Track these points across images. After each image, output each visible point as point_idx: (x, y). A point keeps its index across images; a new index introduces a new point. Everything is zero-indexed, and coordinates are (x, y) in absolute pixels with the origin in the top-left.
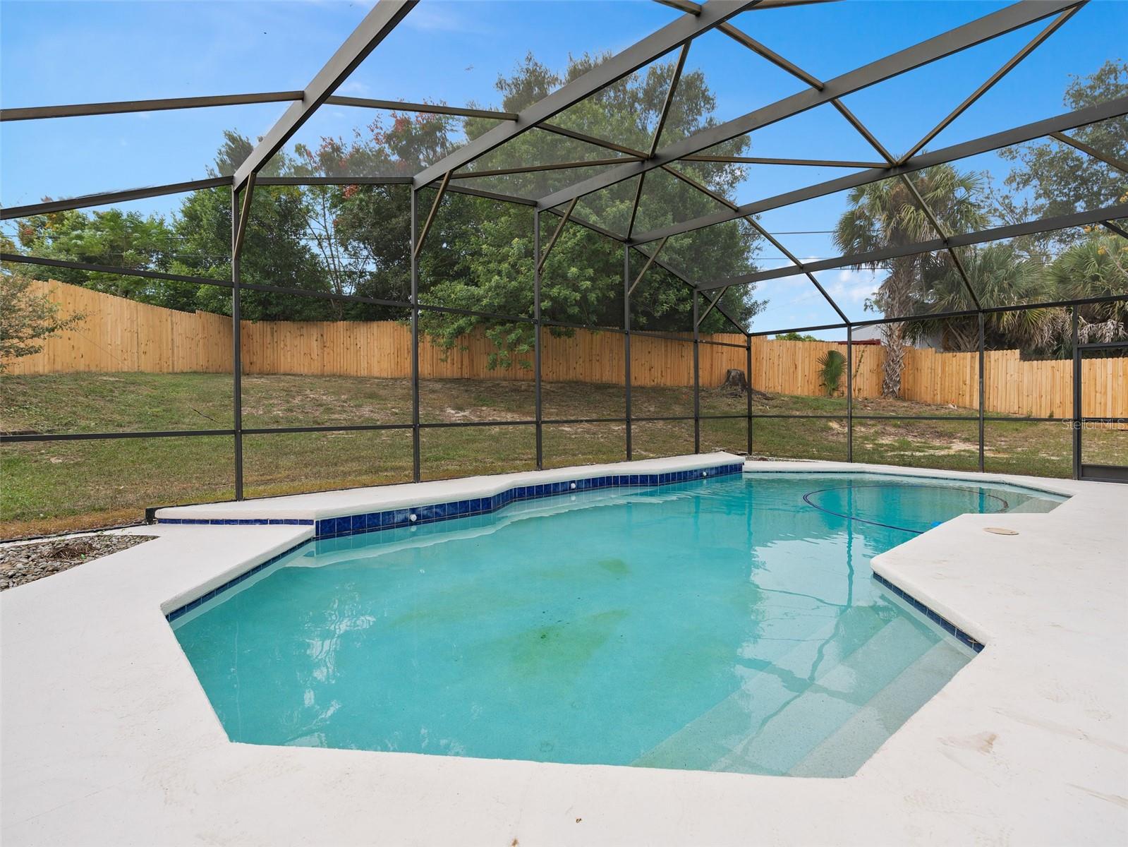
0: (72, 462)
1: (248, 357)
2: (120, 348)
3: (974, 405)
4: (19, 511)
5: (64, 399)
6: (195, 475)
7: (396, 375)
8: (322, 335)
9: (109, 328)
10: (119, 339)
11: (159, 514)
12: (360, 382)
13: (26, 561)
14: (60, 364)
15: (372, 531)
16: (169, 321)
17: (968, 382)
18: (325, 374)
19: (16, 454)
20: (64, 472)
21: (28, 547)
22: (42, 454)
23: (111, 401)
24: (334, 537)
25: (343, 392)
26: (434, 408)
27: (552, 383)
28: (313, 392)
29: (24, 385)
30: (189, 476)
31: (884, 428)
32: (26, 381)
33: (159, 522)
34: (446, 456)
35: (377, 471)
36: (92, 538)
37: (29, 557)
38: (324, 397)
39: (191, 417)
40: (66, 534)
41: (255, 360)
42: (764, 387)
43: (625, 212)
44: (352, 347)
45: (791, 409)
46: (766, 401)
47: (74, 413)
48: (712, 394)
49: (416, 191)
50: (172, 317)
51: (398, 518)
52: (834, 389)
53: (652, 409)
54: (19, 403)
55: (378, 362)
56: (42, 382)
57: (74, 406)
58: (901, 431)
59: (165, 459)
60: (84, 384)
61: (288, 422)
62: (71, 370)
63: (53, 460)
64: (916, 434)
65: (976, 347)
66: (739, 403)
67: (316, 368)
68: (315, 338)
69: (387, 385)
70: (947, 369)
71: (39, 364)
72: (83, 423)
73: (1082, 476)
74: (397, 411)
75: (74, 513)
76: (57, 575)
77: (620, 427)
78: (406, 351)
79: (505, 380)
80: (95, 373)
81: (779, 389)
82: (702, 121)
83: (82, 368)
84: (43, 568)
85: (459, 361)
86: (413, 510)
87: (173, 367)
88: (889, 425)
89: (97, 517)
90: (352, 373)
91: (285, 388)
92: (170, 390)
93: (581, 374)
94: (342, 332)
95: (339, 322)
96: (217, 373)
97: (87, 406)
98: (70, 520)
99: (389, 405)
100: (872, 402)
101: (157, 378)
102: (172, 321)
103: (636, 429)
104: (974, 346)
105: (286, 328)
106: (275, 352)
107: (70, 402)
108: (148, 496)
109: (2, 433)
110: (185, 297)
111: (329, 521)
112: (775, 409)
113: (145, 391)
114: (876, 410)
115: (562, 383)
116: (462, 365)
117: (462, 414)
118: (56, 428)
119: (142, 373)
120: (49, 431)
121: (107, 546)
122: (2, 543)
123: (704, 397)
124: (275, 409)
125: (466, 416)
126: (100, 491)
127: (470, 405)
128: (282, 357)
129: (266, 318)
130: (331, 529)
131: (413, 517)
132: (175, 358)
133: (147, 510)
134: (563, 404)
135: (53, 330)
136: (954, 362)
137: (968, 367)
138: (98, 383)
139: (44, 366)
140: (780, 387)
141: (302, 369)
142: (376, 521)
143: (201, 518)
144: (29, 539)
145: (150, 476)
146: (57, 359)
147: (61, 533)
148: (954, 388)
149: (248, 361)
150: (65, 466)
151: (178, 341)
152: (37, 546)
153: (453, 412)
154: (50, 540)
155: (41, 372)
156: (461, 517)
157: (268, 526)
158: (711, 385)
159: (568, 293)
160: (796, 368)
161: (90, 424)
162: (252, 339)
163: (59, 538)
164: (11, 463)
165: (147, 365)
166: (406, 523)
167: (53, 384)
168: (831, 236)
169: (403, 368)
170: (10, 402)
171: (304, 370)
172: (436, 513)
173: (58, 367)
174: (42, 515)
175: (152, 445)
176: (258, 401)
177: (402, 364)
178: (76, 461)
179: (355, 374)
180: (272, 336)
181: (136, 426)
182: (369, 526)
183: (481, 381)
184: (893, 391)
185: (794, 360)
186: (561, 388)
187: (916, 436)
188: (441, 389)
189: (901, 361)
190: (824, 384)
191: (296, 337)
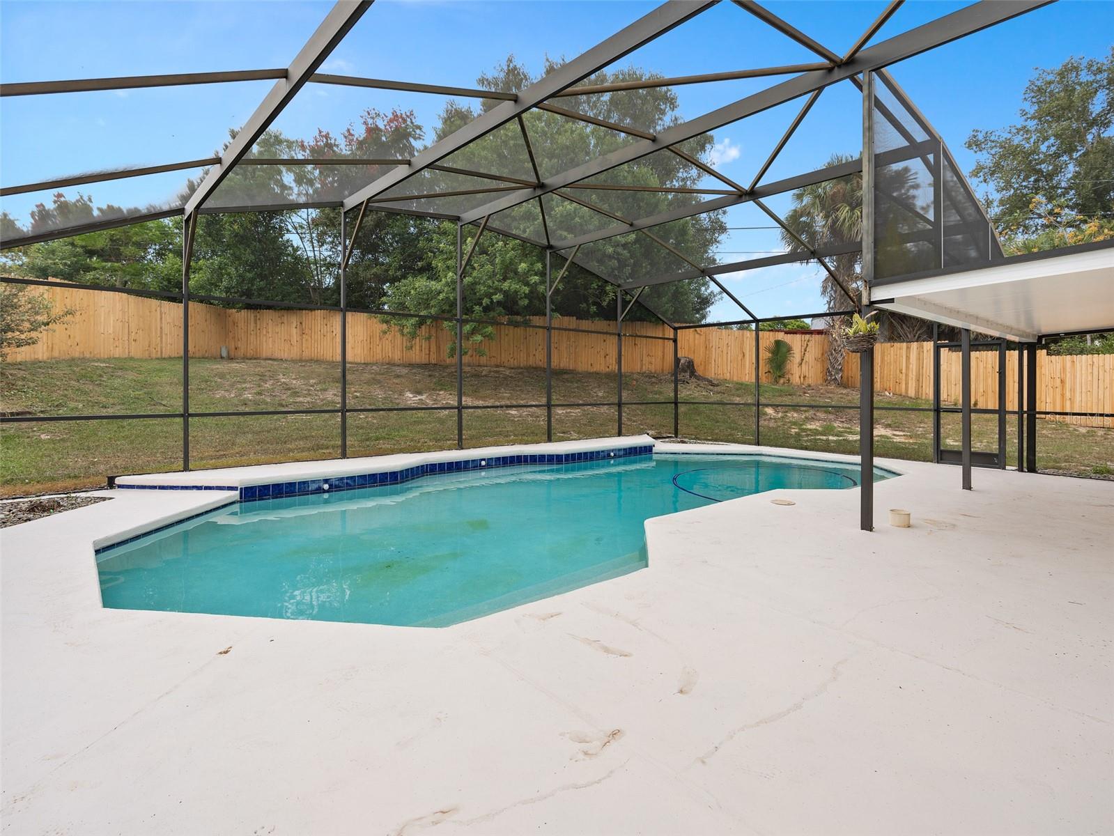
0: (58, 438)
1: (233, 343)
2: (112, 336)
3: (909, 392)
4: (9, 478)
5: (58, 383)
6: (161, 450)
7: (369, 360)
8: (301, 323)
9: (102, 319)
10: (112, 329)
11: (118, 481)
12: (333, 367)
13: (8, 513)
14: (57, 352)
15: (289, 496)
16: (158, 311)
17: (904, 371)
18: (304, 358)
19: (12, 431)
20: (51, 446)
21: (12, 504)
22: (35, 431)
23: (99, 385)
24: (256, 500)
25: (314, 376)
26: (394, 392)
27: (512, 368)
28: (286, 377)
29: (24, 370)
30: (155, 451)
31: (815, 414)
32: (26, 367)
33: (119, 487)
34: (387, 437)
35: (319, 447)
36: (63, 498)
37: (10, 511)
38: (294, 382)
39: (168, 399)
40: (43, 495)
41: (239, 346)
42: (713, 374)
43: (572, 213)
44: (329, 334)
45: (733, 395)
46: (712, 387)
47: (65, 396)
48: (661, 380)
49: (345, 213)
50: (161, 307)
51: (313, 487)
52: (780, 377)
53: (600, 394)
54: (18, 387)
55: (352, 348)
56: (40, 368)
57: (66, 390)
58: (831, 417)
59: (137, 436)
60: (76, 369)
61: (255, 404)
62: (67, 357)
63: (43, 437)
64: (844, 420)
65: (916, 337)
66: (685, 388)
67: (295, 353)
68: (294, 326)
69: (357, 370)
70: (886, 358)
71: (40, 352)
72: (72, 405)
73: (941, 459)
74: (358, 394)
75: (53, 479)
76: (28, 523)
77: (564, 412)
78: (378, 338)
79: (469, 366)
80: (88, 359)
81: (727, 376)
82: (667, 120)
83: (77, 355)
84: (20, 519)
85: (427, 347)
86: (326, 481)
87: (162, 353)
88: (821, 411)
89: (69, 483)
90: (328, 359)
91: (260, 373)
92: (154, 375)
93: (541, 360)
94: (319, 321)
95: (316, 311)
96: (203, 358)
97: (77, 390)
98: (49, 485)
99: (353, 389)
100: (813, 389)
101: (144, 364)
102: (161, 312)
103: (579, 412)
104: (915, 336)
105: (268, 315)
106: (258, 339)
107: (62, 386)
108: (116, 467)
109: (2, 413)
110: (177, 288)
111: (251, 488)
112: (718, 395)
113: (131, 375)
114: (813, 396)
115: (522, 368)
116: (430, 351)
117: (419, 397)
118: (48, 409)
119: (132, 359)
120: (42, 412)
121: (72, 504)
122: (2, 500)
123: (654, 383)
124: (246, 393)
125: (422, 400)
126: (76, 462)
127: (430, 389)
128: (264, 343)
129: (249, 307)
130: (252, 494)
131: (326, 487)
132: (164, 345)
133: (109, 478)
134: (518, 389)
135: (48, 324)
136: (892, 352)
137: (904, 357)
138: (89, 369)
139: (43, 353)
140: (728, 374)
141: (282, 355)
142: (292, 489)
143: (151, 484)
144: (13, 499)
145: (122, 451)
146: (54, 346)
147: (38, 494)
148: (892, 376)
149: (233, 346)
150: (52, 441)
151: (166, 329)
152: (18, 503)
153: (411, 396)
154: (30, 499)
155: (41, 359)
156: (370, 487)
157: (203, 491)
158: (663, 372)
159: (518, 287)
160: (744, 356)
161: (78, 405)
162: (237, 326)
163: (37, 498)
164: (6, 439)
165: (136, 351)
166: (320, 491)
167: (50, 370)
168: (779, 231)
169: (375, 353)
170: (11, 386)
171: (285, 356)
172: (347, 483)
173: (56, 354)
174: (27, 481)
175: (129, 424)
176: (232, 385)
177: (375, 350)
178: (62, 437)
179: (331, 359)
180: (256, 324)
181: (119, 407)
182: (286, 493)
183: (447, 367)
184: (836, 379)
185: (742, 348)
186: (520, 373)
187: (843, 422)
188: (407, 374)
189: (843, 350)
190: (769, 372)
191: (278, 325)
